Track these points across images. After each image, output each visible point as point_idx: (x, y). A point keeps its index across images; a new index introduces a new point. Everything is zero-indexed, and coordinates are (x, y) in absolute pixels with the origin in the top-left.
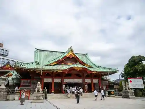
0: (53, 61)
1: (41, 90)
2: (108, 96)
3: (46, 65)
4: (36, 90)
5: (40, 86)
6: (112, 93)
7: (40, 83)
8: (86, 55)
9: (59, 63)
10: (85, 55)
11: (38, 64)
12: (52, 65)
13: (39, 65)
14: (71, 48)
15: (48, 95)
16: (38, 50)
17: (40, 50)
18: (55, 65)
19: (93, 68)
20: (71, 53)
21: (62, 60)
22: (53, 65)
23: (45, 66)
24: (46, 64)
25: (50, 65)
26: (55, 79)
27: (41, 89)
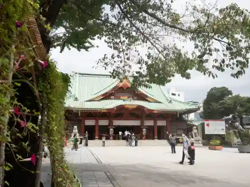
0: (98, 95)
1: (78, 134)
3: (88, 101)
4: (73, 135)
9: (107, 96)
11: (76, 99)
12: (96, 101)
13: (78, 100)
15: (89, 141)
17: (80, 74)
18: (101, 99)
20: (125, 81)
21: (111, 92)
22: (98, 101)
24: (88, 99)
25: (94, 101)
26: (99, 121)
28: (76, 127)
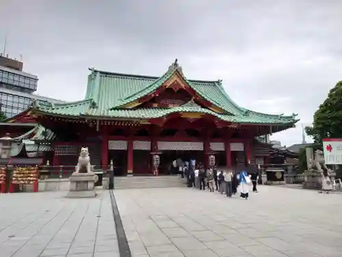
0: (132, 99)
2: (266, 184)
3: (114, 109)
5: (88, 158)
6: (279, 176)
7: (87, 149)
8: (216, 84)
9: (146, 103)
10: (214, 85)
11: (94, 105)
12: (128, 109)
13: (97, 107)
14: (176, 64)
16: (96, 71)
17: (101, 73)
18: (137, 107)
19: (232, 115)
20: (175, 78)
21: (153, 95)
22: (131, 109)
23: (111, 110)
24: (114, 107)
25: (125, 109)
26: (135, 142)
27: (89, 164)
28: (85, 150)
